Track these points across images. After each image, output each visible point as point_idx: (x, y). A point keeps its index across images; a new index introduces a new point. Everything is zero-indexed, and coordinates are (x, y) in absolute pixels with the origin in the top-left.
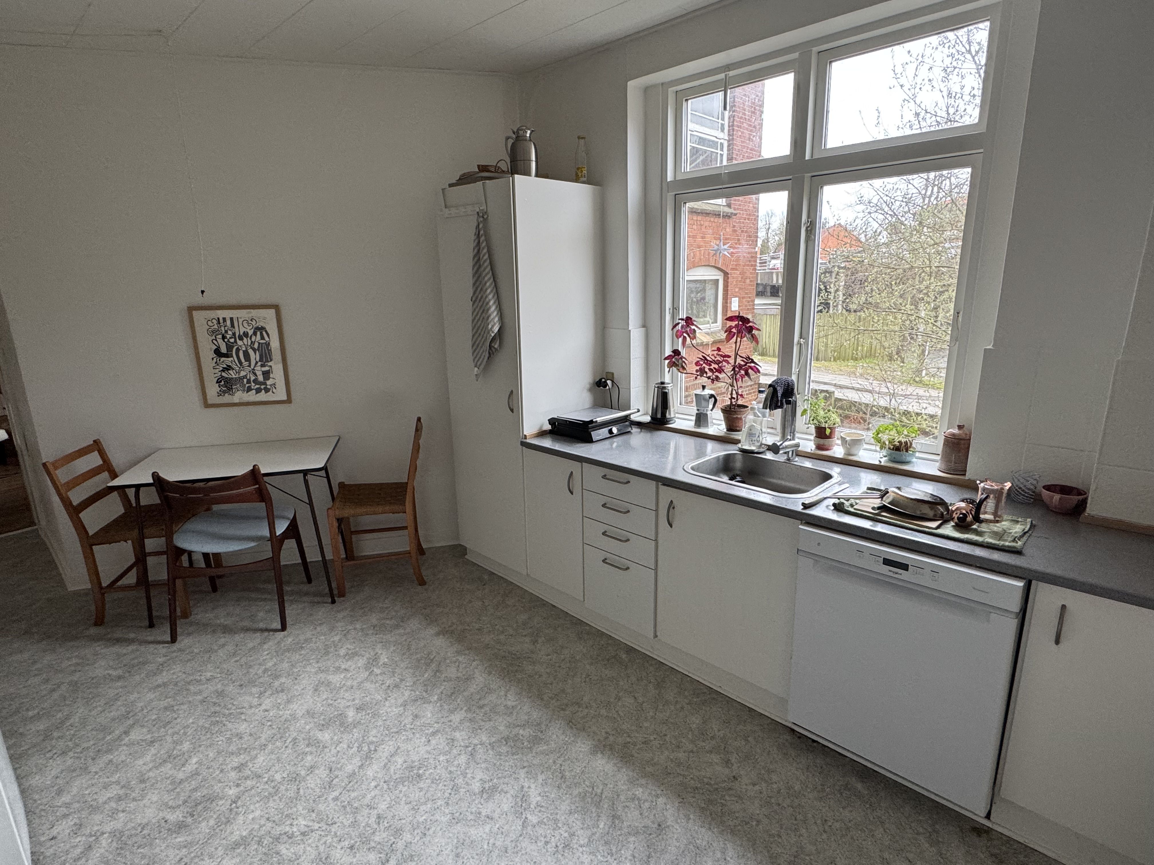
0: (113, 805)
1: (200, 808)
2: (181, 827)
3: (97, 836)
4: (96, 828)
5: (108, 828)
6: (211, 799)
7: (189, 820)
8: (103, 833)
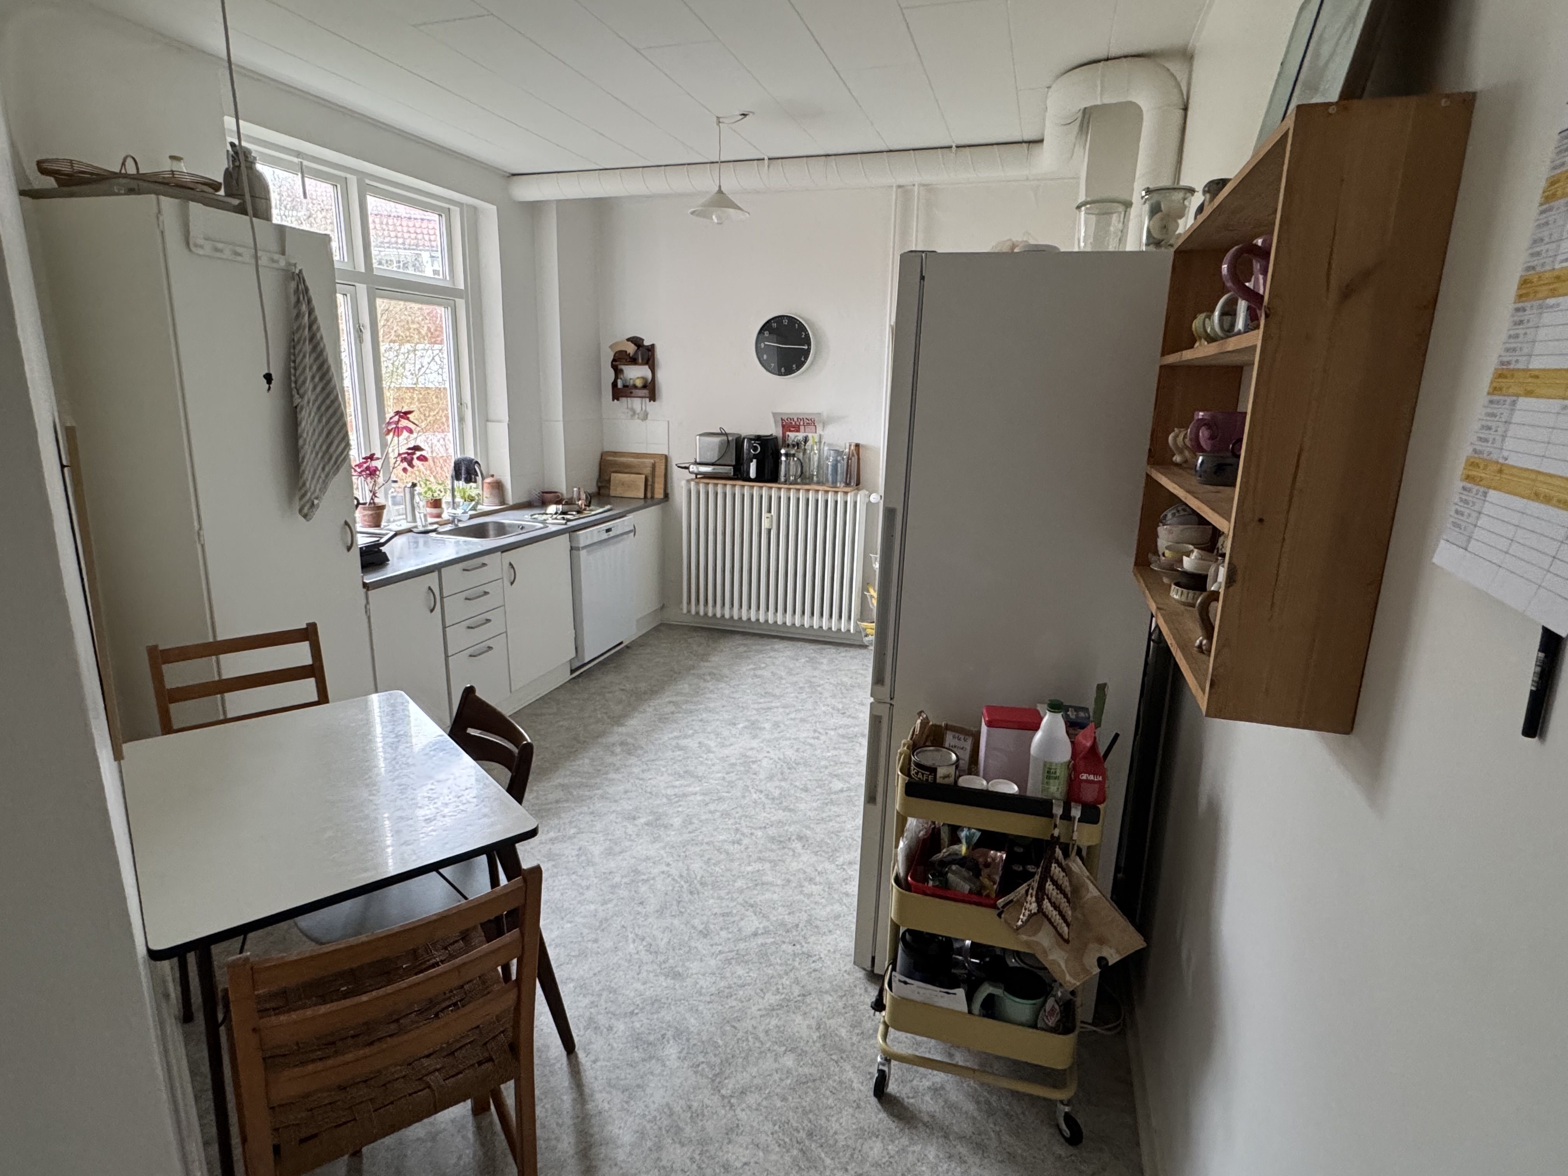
0: (818, 879)
1: (782, 839)
2: (800, 838)
3: (841, 867)
4: (838, 872)
5: (833, 867)
6: (772, 839)
7: (794, 837)
8: (837, 865)
